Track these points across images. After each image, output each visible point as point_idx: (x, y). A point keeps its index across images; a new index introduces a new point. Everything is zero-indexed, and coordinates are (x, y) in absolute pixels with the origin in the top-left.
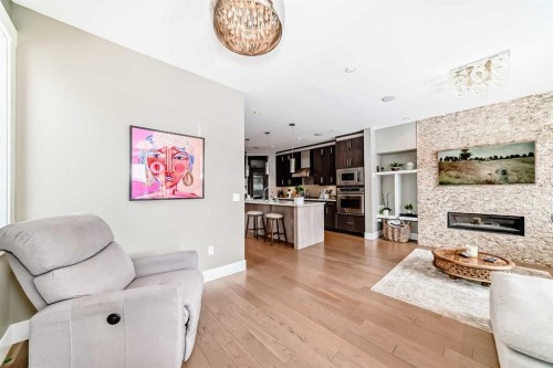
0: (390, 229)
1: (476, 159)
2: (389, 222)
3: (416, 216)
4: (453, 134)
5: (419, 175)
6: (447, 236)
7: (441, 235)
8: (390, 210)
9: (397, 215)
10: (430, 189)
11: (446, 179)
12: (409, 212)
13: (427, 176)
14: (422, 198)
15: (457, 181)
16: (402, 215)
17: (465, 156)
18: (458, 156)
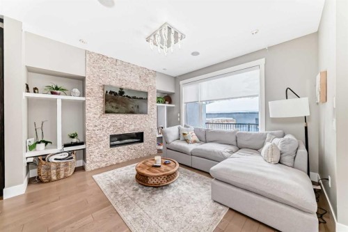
0: (53, 166)
1: (127, 96)
2: (52, 159)
3: (82, 144)
4: (114, 74)
5: (87, 103)
6: (110, 154)
7: (106, 155)
8: (46, 143)
9: (60, 147)
10: (97, 116)
11: (110, 109)
12: (75, 140)
13: (95, 104)
14: (89, 125)
15: (116, 111)
16: (66, 146)
17: (122, 93)
18: (117, 92)
